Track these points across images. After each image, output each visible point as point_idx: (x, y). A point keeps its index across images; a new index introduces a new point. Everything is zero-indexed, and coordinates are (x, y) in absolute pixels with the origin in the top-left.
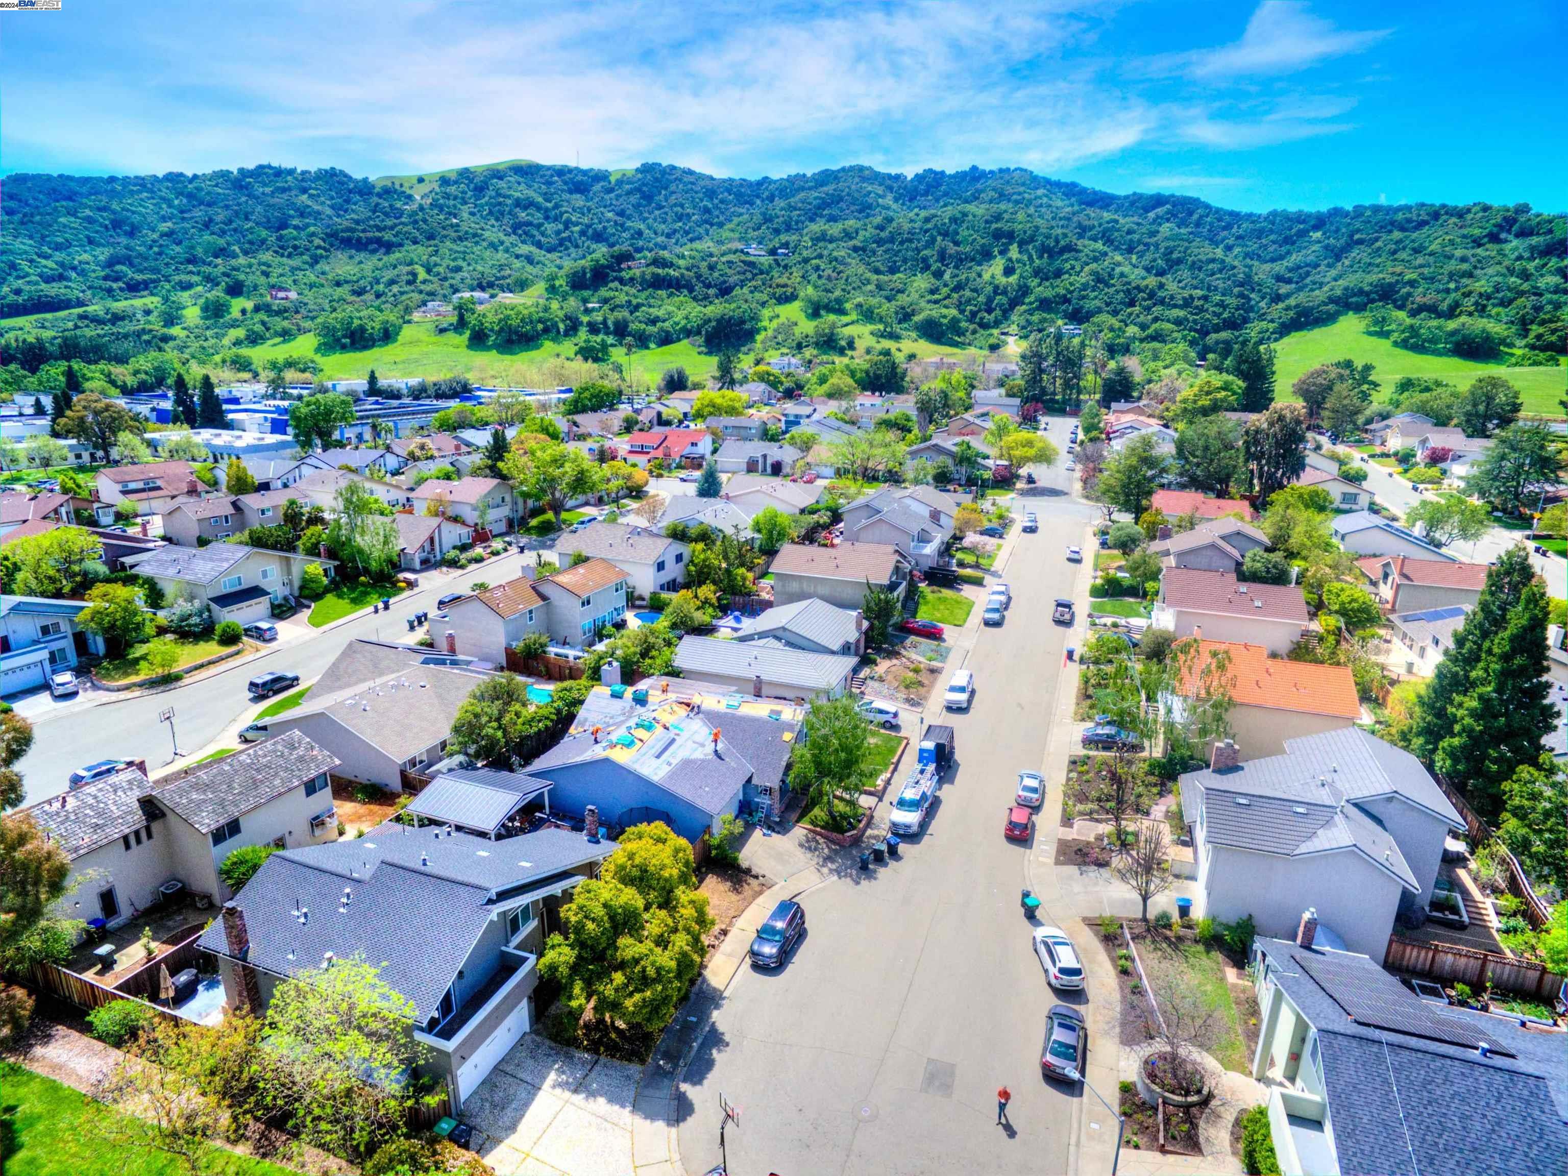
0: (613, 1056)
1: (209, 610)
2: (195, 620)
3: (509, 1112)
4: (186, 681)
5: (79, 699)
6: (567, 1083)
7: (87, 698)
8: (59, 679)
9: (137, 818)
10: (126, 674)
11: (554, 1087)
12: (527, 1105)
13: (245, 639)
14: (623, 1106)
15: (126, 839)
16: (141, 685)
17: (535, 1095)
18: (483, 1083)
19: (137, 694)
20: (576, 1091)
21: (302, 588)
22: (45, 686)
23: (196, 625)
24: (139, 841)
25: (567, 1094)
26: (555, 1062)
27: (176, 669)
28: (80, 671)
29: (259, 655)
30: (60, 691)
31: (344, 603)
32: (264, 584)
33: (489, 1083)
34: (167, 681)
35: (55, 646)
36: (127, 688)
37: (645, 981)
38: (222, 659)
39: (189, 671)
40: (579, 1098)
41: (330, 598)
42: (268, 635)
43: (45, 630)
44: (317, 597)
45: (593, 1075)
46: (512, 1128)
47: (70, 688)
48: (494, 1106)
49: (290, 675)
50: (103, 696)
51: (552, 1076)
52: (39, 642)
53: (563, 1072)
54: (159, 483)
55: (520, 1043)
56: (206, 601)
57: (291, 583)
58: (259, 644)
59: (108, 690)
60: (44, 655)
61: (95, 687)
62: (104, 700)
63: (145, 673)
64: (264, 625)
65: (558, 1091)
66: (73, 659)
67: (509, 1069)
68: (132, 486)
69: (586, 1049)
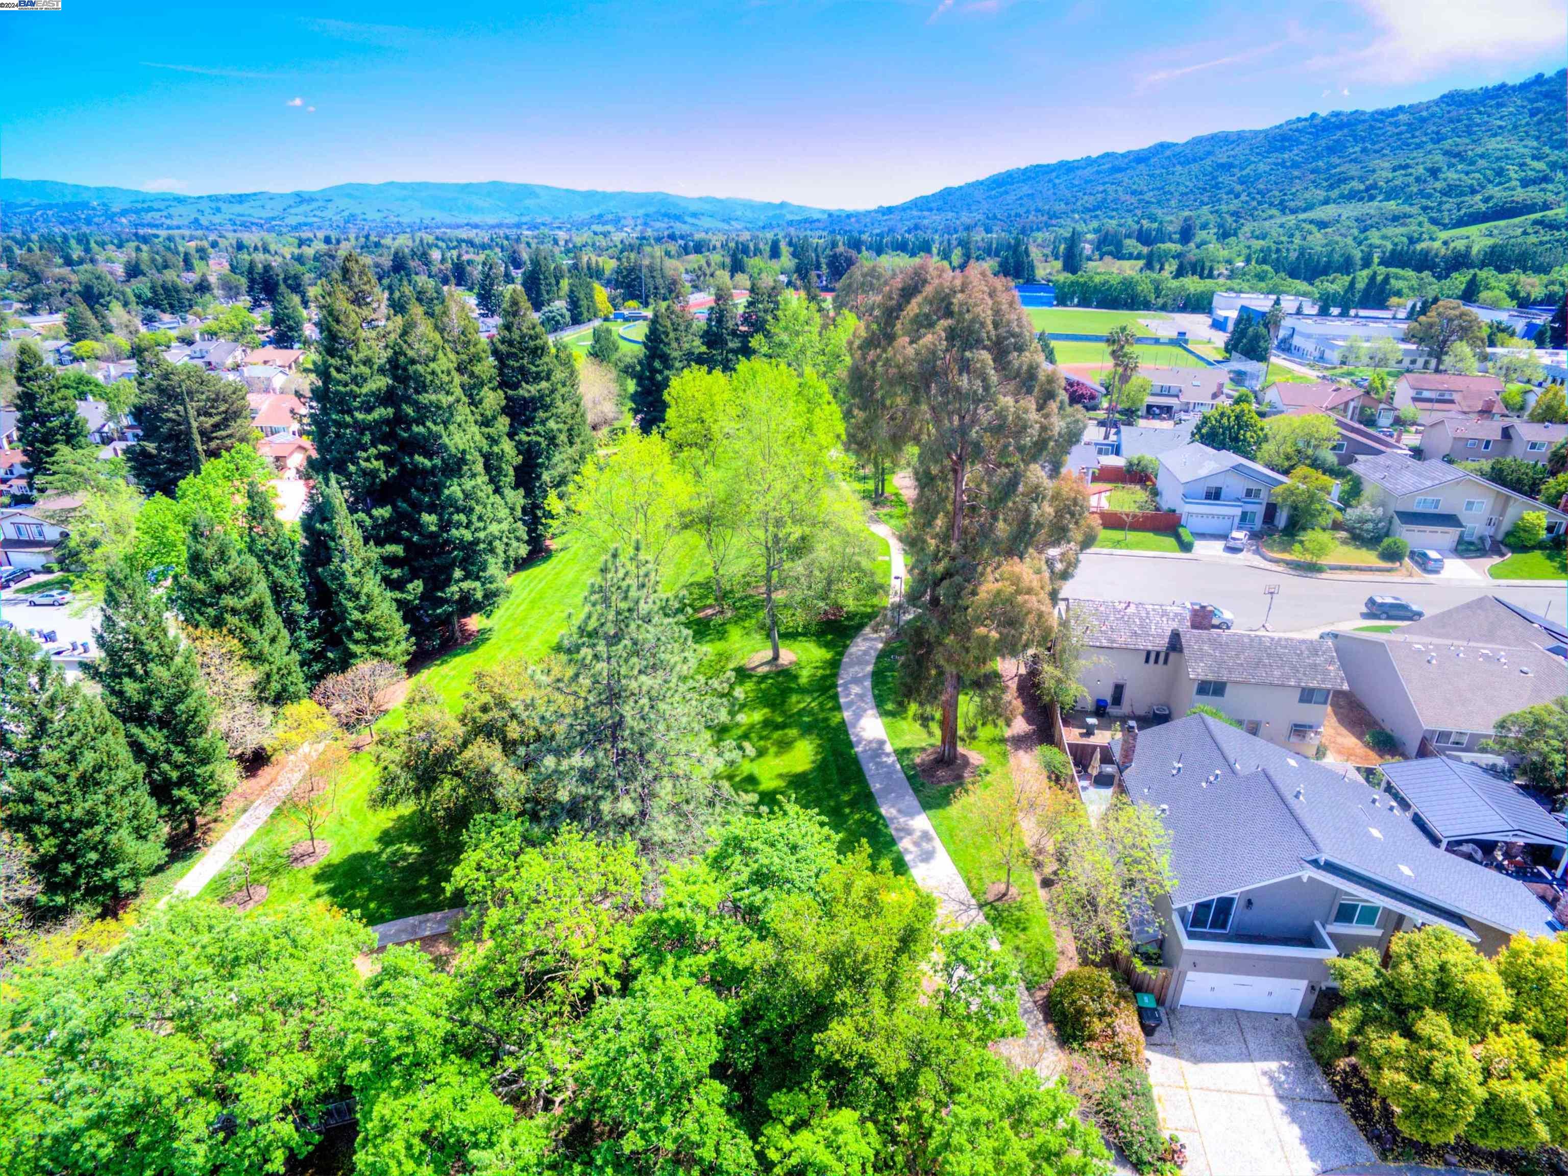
0: (1353, 1116)
1: (1390, 522)
2: (1370, 526)
3: (1208, 1048)
4: (1324, 575)
5: (1240, 556)
6: (1280, 1084)
7: (1247, 557)
8: (1236, 534)
9: (1162, 643)
10: (1284, 550)
11: (1265, 1073)
12: (1228, 1059)
13: (1407, 560)
14: (1312, 1158)
15: (1148, 653)
16: (1288, 563)
17: (1242, 1060)
18: (1213, 1010)
19: (1280, 569)
20: (1281, 1098)
21: (1508, 534)
22: (1225, 537)
23: (1367, 531)
24: (1156, 662)
25: (1270, 1091)
26: (1289, 1059)
27: (1324, 561)
28: (1255, 536)
29: (1409, 580)
30: (1232, 544)
31: (1550, 566)
32: (1463, 516)
33: (1218, 1015)
34: (1311, 568)
35: (1249, 508)
36: (1276, 561)
37: (1424, 1073)
38: (1371, 569)
39: (1333, 568)
40: (1278, 1107)
41: (1537, 556)
42: (1431, 566)
43: (1249, 493)
44: (1522, 548)
45: (1315, 1106)
46: (1197, 1059)
47: (1238, 544)
48: (1202, 1032)
49: (1415, 608)
50: (1257, 561)
51: (1273, 1066)
52: (1238, 500)
53: (1287, 1074)
54: (1455, 396)
55: (1277, 1017)
56: (1391, 512)
57: (1498, 525)
58: (1416, 570)
59: (1264, 558)
60: (1238, 512)
61: (1257, 552)
62: (1255, 564)
63: (1296, 554)
64: (1433, 554)
65: (1265, 1080)
66: (1258, 524)
67: (1245, 1023)
68: (1426, 394)
69: (1333, 1083)
